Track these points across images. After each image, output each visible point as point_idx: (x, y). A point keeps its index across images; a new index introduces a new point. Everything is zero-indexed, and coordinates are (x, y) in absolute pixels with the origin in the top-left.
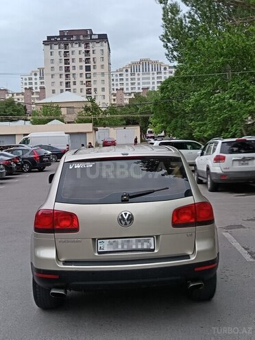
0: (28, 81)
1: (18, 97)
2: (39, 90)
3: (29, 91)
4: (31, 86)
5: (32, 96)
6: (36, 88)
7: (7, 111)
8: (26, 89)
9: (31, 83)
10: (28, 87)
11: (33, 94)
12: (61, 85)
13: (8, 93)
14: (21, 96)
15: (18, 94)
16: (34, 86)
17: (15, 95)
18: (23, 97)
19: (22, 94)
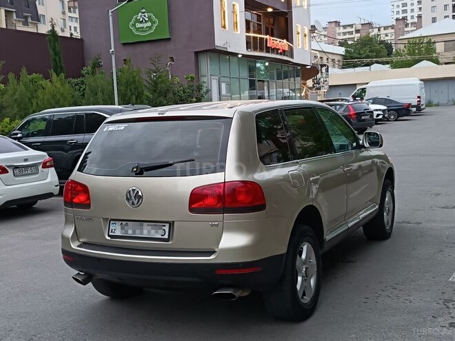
0: (401, 9)
1: (386, 32)
2: (416, 20)
3: (402, 22)
4: (405, 15)
5: (406, 29)
6: (412, 17)
7: (362, 52)
8: (397, 20)
9: (404, 11)
10: (400, 16)
11: (407, 25)
12: (445, 9)
13: (372, 28)
14: (390, 31)
15: (386, 28)
16: (409, 15)
17: (382, 29)
18: (393, 31)
19: (392, 27)
